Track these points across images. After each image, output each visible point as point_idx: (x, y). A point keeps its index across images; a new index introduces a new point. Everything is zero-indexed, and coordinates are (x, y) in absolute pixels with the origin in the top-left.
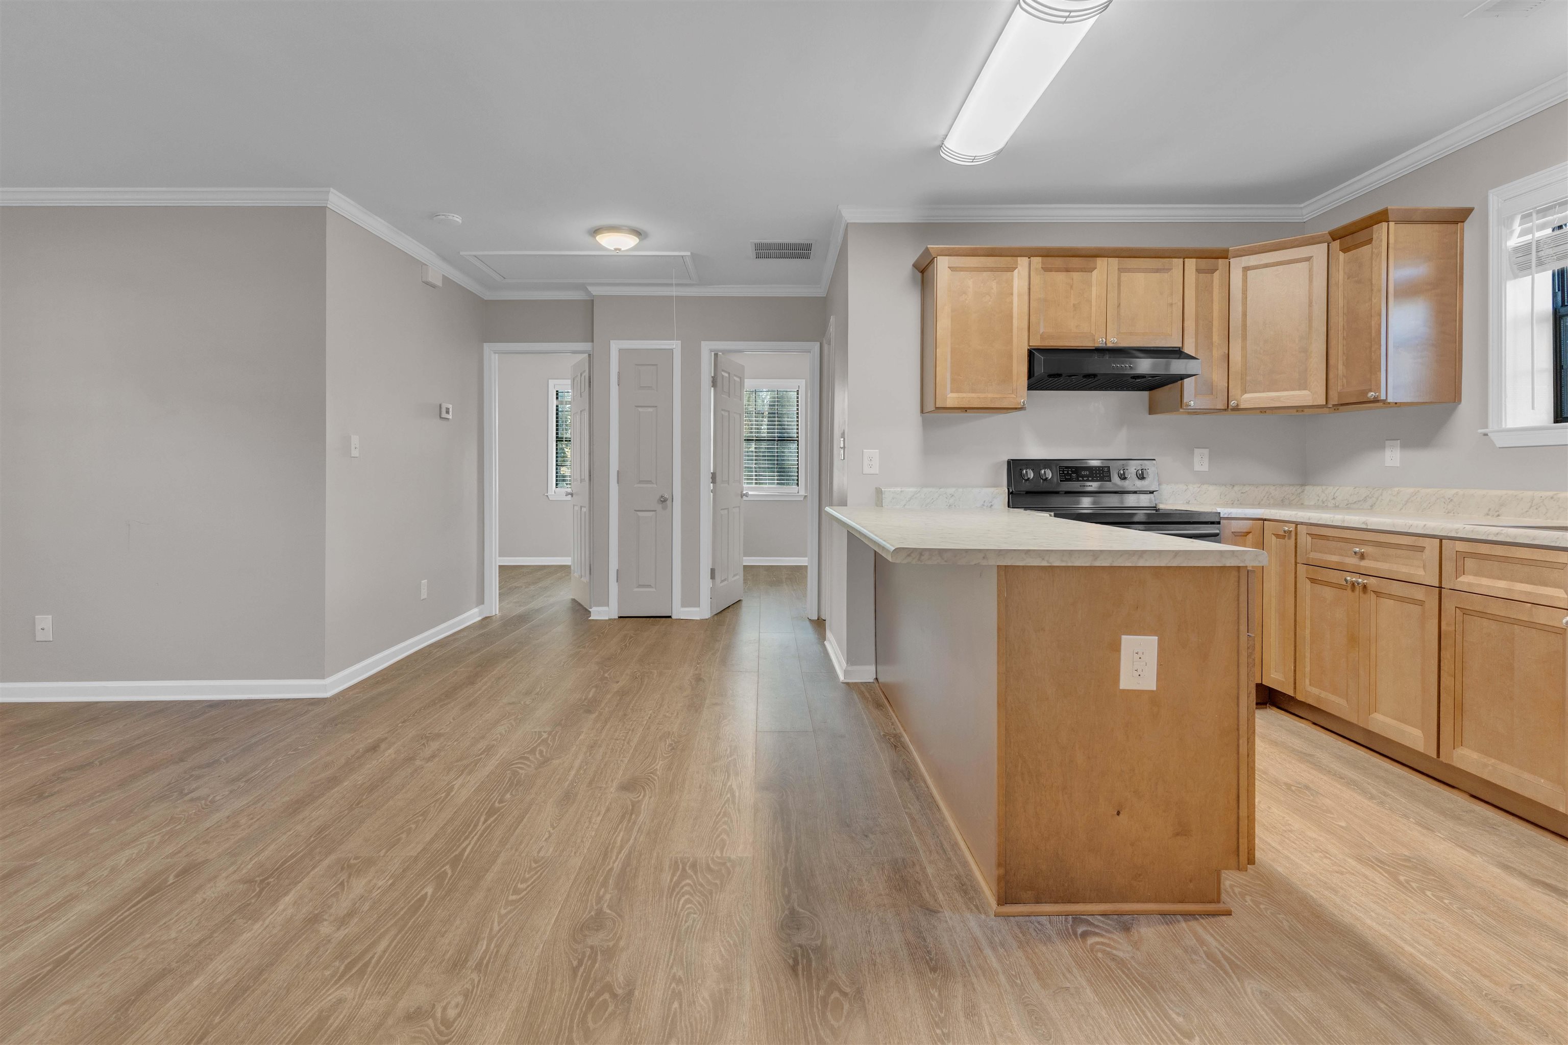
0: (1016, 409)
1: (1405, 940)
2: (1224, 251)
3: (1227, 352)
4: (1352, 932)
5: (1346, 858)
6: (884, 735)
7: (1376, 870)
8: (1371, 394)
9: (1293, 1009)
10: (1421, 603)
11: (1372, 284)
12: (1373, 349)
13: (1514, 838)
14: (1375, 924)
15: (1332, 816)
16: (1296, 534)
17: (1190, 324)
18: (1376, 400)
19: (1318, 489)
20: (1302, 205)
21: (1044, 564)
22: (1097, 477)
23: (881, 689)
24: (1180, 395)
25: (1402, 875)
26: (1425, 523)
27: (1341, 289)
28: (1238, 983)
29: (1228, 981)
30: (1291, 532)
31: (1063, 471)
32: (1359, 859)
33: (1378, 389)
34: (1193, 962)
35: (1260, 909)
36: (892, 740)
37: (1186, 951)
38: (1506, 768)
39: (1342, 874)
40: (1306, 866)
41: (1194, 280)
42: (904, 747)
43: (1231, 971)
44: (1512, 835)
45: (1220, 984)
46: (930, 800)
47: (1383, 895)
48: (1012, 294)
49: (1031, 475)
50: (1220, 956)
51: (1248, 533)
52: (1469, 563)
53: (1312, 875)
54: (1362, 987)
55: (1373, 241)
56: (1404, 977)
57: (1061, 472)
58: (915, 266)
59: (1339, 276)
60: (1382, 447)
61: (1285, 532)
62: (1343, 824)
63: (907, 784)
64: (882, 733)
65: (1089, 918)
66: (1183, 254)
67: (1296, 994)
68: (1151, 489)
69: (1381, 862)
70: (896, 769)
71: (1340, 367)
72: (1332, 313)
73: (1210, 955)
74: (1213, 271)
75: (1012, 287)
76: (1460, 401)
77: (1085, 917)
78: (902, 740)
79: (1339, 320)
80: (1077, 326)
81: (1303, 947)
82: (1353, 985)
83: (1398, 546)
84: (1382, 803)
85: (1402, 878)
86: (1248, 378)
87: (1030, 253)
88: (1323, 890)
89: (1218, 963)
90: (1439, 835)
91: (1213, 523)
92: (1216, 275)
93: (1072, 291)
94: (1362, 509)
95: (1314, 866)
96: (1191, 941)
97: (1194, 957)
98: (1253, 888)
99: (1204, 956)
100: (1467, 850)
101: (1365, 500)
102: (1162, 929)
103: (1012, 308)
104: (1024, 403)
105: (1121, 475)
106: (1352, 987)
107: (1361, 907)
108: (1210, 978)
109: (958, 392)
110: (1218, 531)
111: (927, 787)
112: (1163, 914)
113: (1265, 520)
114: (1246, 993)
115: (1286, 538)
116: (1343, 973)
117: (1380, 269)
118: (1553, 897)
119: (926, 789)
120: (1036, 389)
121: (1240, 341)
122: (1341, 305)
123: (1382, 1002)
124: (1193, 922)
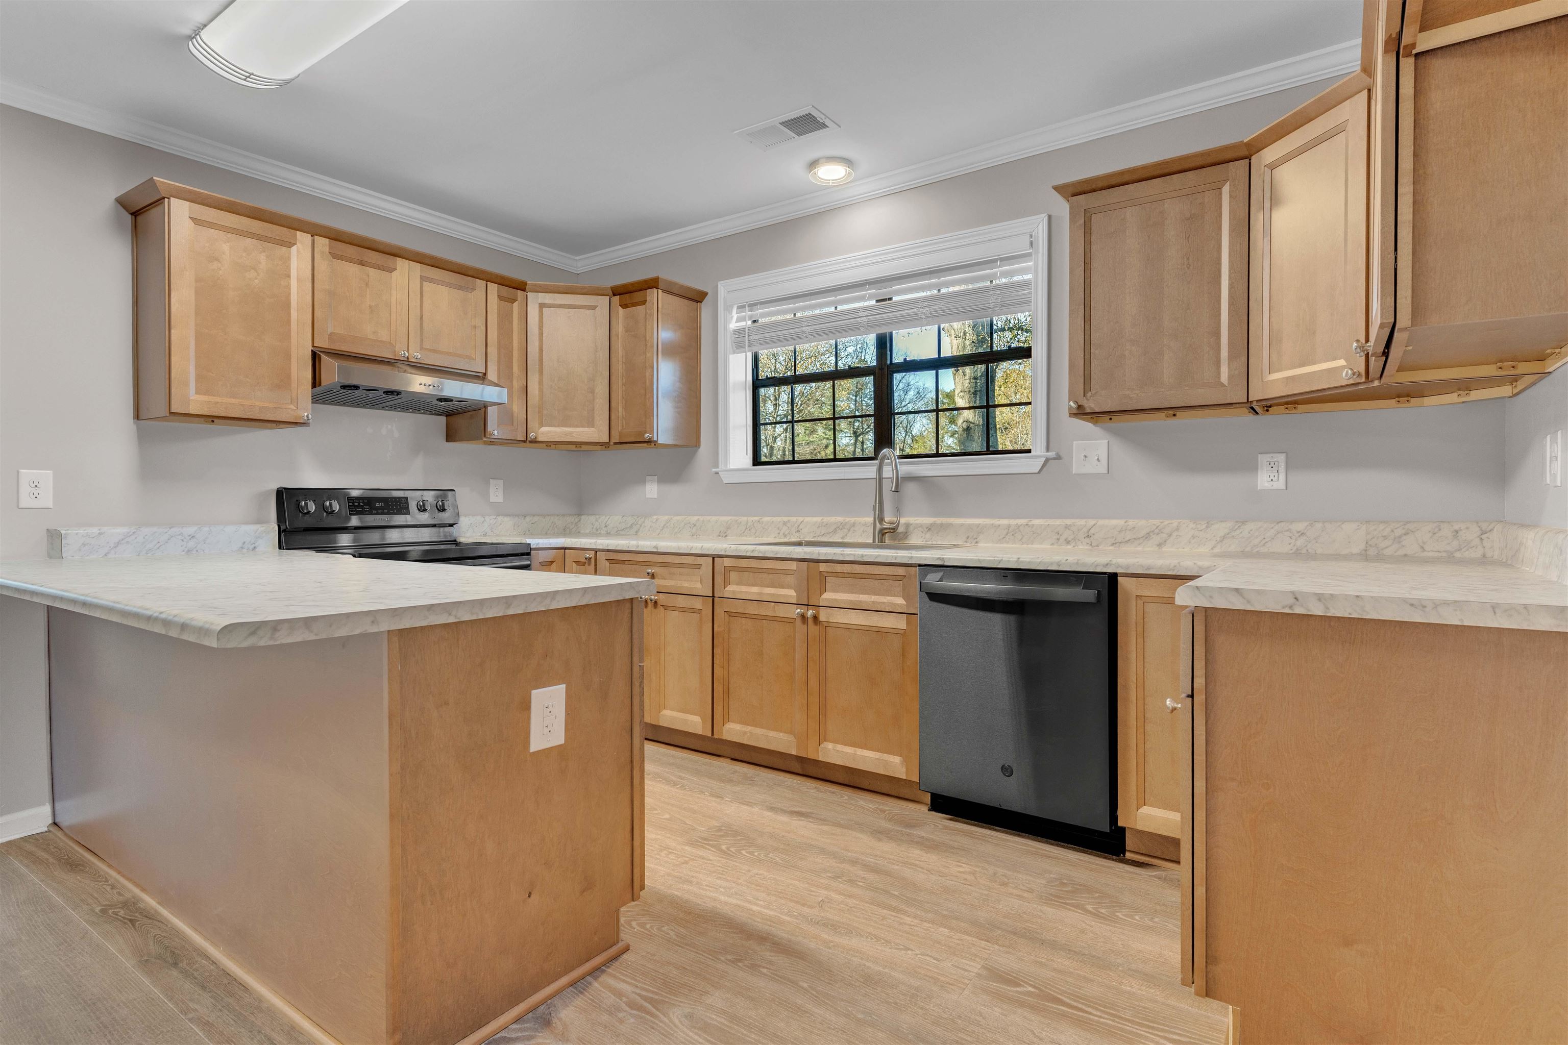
0: (296, 423)
1: (749, 902)
2: (523, 282)
3: (525, 384)
4: (717, 914)
5: (683, 847)
6: (104, 911)
7: (706, 848)
8: (647, 436)
9: (714, 1017)
10: (699, 611)
11: (646, 340)
12: (647, 397)
13: (765, 784)
14: (727, 898)
15: (657, 812)
16: (596, 560)
17: (493, 351)
18: (649, 441)
19: (592, 519)
20: (577, 258)
21: (452, 620)
22: (393, 509)
23: (72, 839)
24: (483, 423)
25: (723, 845)
26: (701, 545)
27: (620, 340)
28: (665, 1019)
29: (657, 1022)
30: (590, 558)
31: (353, 503)
32: (692, 843)
33: (652, 432)
34: (621, 1021)
35: (647, 929)
36: (122, 913)
37: (610, 1013)
38: (758, 731)
39: (686, 863)
40: (660, 868)
41: (496, 307)
42: (150, 916)
43: (654, 1010)
44: (764, 781)
45: (652, 1030)
46: (226, 981)
47: (719, 869)
48: (289, 276)
49: (312, 507)
50: (639, 998)
51: (553, 562)
52: (733, 575)
53: (669, 875)
54: (746, 962)
55: (647, 303)
56: (764, 935)
57: (350, 504)
58: (121, 202)
59: (619, 328)
60: (643, 482)
61: (586, 558)
62: (667, 816)
63: (175, 973)
64: (98, 909)
65: (504, 1034)
66: (489, 278)
67: (709, 1000)
68: (451, 522)
69: (705, 839)
70: (146, 958)
71: (621, 409)
72: (613, 360)
73: (632, 1005)
74: (513, 301)
75: (288, 268)
76: (699, 447)
77: (499, 1035)
78: (141, 905)
79: (619, 368)
80: (374, 332)
81: (693, 950)
82: (740, 964)
83: (681, 565)
84: (682, 787)
85: (724, 847)
86: (545, 412)
87: (315, 230)
88: (682, 885)
89: (640, 1008)
90: (727, 799)
91: (522, 554)
92: (516, 304)
93: (368, 289)
94: (629, 535)
95: (666, 865)
96: (610, 999)
97: (621, 1015)
98: (632, 911)
99: (627, 1009)
100: (747, 805)
101: (631, 527)
102: (579, 1001)
103: (289, 294)
104: (307, 416)
105: (421, 506)
106: (739, 966)
107: (711, 887)
108: (643, 1030)
109: (206, 393)
110: (529, 562)
111: (214, 963)
112: (573, 984)
113: (565, 549)
114: (675, 1025)
115: (587, 564)
116: (729, 957)
117: (652, 329)
118: (803, 820)
119: (212, 967)
120: (324, 403)
121: (537, 375)
122: (621, 354)
123: (764, 967)
124: (602, 976)
